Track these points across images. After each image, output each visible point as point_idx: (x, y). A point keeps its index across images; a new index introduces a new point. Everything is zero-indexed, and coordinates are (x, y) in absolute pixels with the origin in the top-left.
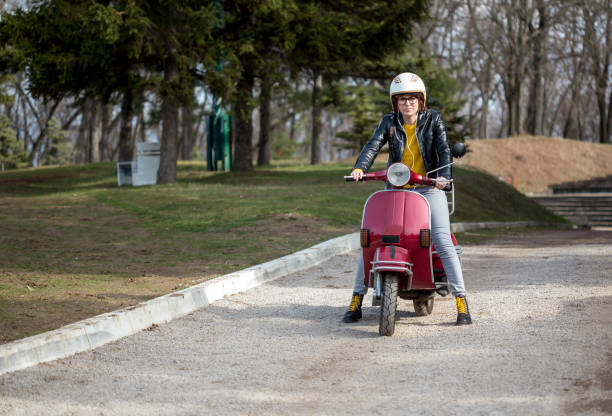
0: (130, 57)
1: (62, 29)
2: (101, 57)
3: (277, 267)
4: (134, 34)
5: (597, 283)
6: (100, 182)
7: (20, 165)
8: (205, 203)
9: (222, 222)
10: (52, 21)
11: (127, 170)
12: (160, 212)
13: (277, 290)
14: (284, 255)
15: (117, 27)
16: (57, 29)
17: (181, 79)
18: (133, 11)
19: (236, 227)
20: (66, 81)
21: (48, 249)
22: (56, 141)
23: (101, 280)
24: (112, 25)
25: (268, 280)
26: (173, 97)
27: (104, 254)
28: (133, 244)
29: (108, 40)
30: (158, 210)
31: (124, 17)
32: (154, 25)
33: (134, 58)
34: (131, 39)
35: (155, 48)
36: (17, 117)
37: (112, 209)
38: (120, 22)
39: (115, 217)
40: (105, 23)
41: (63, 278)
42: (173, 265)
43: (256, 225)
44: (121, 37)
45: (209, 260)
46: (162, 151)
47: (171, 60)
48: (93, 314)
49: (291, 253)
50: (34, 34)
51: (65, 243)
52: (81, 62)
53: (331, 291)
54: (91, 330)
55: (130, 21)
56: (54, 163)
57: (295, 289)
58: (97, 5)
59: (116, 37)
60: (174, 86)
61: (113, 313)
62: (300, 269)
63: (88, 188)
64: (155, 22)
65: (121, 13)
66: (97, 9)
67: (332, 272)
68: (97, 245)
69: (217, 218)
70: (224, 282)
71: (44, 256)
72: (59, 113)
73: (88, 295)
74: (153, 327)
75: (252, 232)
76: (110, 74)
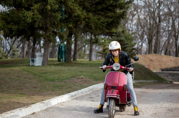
0: (35, 27)
1: (14, 18)
2: (26, 27)
3: (76, 94)
4: (36, 20)
5: (177, 102)
6: (25, 64)
7: (3, 58)
8: (55, 72)
9: (60, 78)
10: (11, 15)
11: (33, 61)
12: (41, 75)
13: (75, 101)
14: (78, 90)
15: (31, 18)
16: (13, 17)
17: (50, 34)
18: (36, 13)
19: (64, 80)
20: (15, 34)
21: (5, 85)
22: (14, 51)
23: (20, 96)
24: (29, 17)
25: (72, 98)
26: (47, 40)
27: (22, 88)
28: (32, 85)
29: (28, 22)
30: (41, 74)
31: (33, 15)
32: (42, 17)
33: (36, 28)
34: (35, 22)
35: (42, 25)
36: (4, 44)
37: (27, 73)
38: (32, 16)
39: (27, 76)
40: (27, 16)
41: (8, 95)
42: (43, 92)
43: (70, 80)
44: (32, 21)
45: (54, 91)
46: (44, 56)
47: (47, 28)
48: (14, 108)
49: (80, 89)
50: (6, 19)
51: (10, 83)
52: (19, 28)
53: (92, 102)
54: (12, 114)
55: (35, 16)
56: (13, 58)
57: (81, 101)
58: (25, 11)
59: (30, 21)
60: (47, 36)
61: (20, 109)
62: (83, 94)
63: (21, 66)
64: (43, 16)
65: (32, 14)
66: (25, 12)
67: (93, 96)
68: (20, 85)
69: (59, 77)
70: (58, 99)
71: (3, 88)
72: (16, 43)
73: (14, 102)
74: (34, 113)
75: (69, 82)
76: (28, 32)
